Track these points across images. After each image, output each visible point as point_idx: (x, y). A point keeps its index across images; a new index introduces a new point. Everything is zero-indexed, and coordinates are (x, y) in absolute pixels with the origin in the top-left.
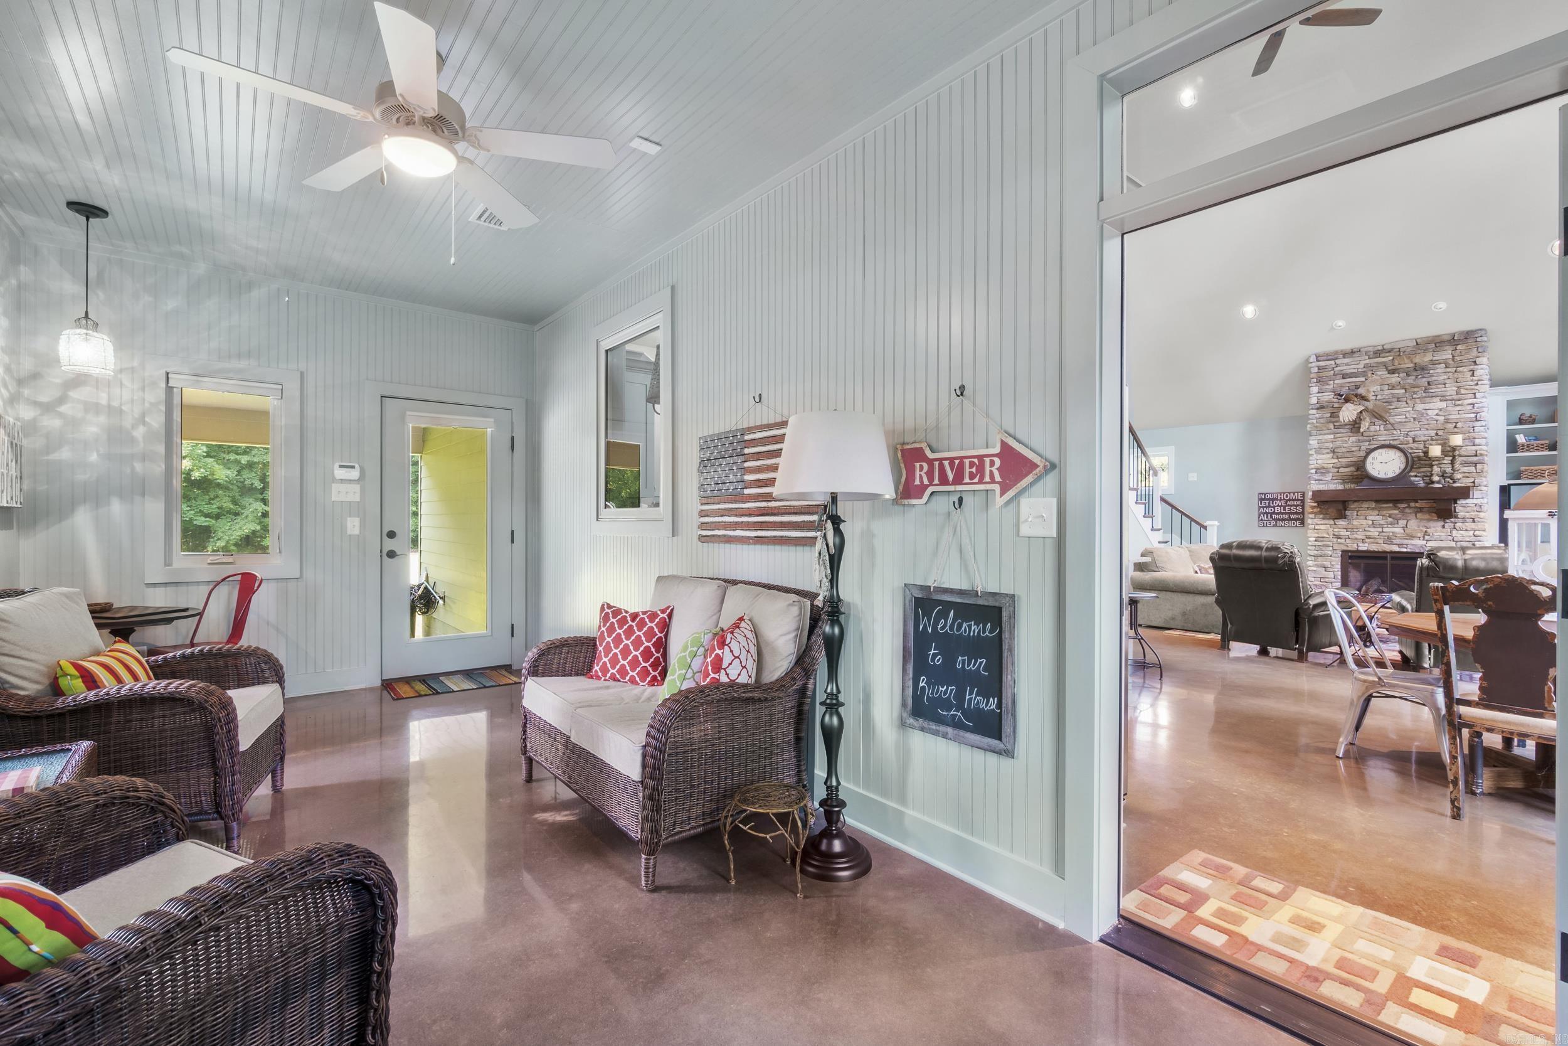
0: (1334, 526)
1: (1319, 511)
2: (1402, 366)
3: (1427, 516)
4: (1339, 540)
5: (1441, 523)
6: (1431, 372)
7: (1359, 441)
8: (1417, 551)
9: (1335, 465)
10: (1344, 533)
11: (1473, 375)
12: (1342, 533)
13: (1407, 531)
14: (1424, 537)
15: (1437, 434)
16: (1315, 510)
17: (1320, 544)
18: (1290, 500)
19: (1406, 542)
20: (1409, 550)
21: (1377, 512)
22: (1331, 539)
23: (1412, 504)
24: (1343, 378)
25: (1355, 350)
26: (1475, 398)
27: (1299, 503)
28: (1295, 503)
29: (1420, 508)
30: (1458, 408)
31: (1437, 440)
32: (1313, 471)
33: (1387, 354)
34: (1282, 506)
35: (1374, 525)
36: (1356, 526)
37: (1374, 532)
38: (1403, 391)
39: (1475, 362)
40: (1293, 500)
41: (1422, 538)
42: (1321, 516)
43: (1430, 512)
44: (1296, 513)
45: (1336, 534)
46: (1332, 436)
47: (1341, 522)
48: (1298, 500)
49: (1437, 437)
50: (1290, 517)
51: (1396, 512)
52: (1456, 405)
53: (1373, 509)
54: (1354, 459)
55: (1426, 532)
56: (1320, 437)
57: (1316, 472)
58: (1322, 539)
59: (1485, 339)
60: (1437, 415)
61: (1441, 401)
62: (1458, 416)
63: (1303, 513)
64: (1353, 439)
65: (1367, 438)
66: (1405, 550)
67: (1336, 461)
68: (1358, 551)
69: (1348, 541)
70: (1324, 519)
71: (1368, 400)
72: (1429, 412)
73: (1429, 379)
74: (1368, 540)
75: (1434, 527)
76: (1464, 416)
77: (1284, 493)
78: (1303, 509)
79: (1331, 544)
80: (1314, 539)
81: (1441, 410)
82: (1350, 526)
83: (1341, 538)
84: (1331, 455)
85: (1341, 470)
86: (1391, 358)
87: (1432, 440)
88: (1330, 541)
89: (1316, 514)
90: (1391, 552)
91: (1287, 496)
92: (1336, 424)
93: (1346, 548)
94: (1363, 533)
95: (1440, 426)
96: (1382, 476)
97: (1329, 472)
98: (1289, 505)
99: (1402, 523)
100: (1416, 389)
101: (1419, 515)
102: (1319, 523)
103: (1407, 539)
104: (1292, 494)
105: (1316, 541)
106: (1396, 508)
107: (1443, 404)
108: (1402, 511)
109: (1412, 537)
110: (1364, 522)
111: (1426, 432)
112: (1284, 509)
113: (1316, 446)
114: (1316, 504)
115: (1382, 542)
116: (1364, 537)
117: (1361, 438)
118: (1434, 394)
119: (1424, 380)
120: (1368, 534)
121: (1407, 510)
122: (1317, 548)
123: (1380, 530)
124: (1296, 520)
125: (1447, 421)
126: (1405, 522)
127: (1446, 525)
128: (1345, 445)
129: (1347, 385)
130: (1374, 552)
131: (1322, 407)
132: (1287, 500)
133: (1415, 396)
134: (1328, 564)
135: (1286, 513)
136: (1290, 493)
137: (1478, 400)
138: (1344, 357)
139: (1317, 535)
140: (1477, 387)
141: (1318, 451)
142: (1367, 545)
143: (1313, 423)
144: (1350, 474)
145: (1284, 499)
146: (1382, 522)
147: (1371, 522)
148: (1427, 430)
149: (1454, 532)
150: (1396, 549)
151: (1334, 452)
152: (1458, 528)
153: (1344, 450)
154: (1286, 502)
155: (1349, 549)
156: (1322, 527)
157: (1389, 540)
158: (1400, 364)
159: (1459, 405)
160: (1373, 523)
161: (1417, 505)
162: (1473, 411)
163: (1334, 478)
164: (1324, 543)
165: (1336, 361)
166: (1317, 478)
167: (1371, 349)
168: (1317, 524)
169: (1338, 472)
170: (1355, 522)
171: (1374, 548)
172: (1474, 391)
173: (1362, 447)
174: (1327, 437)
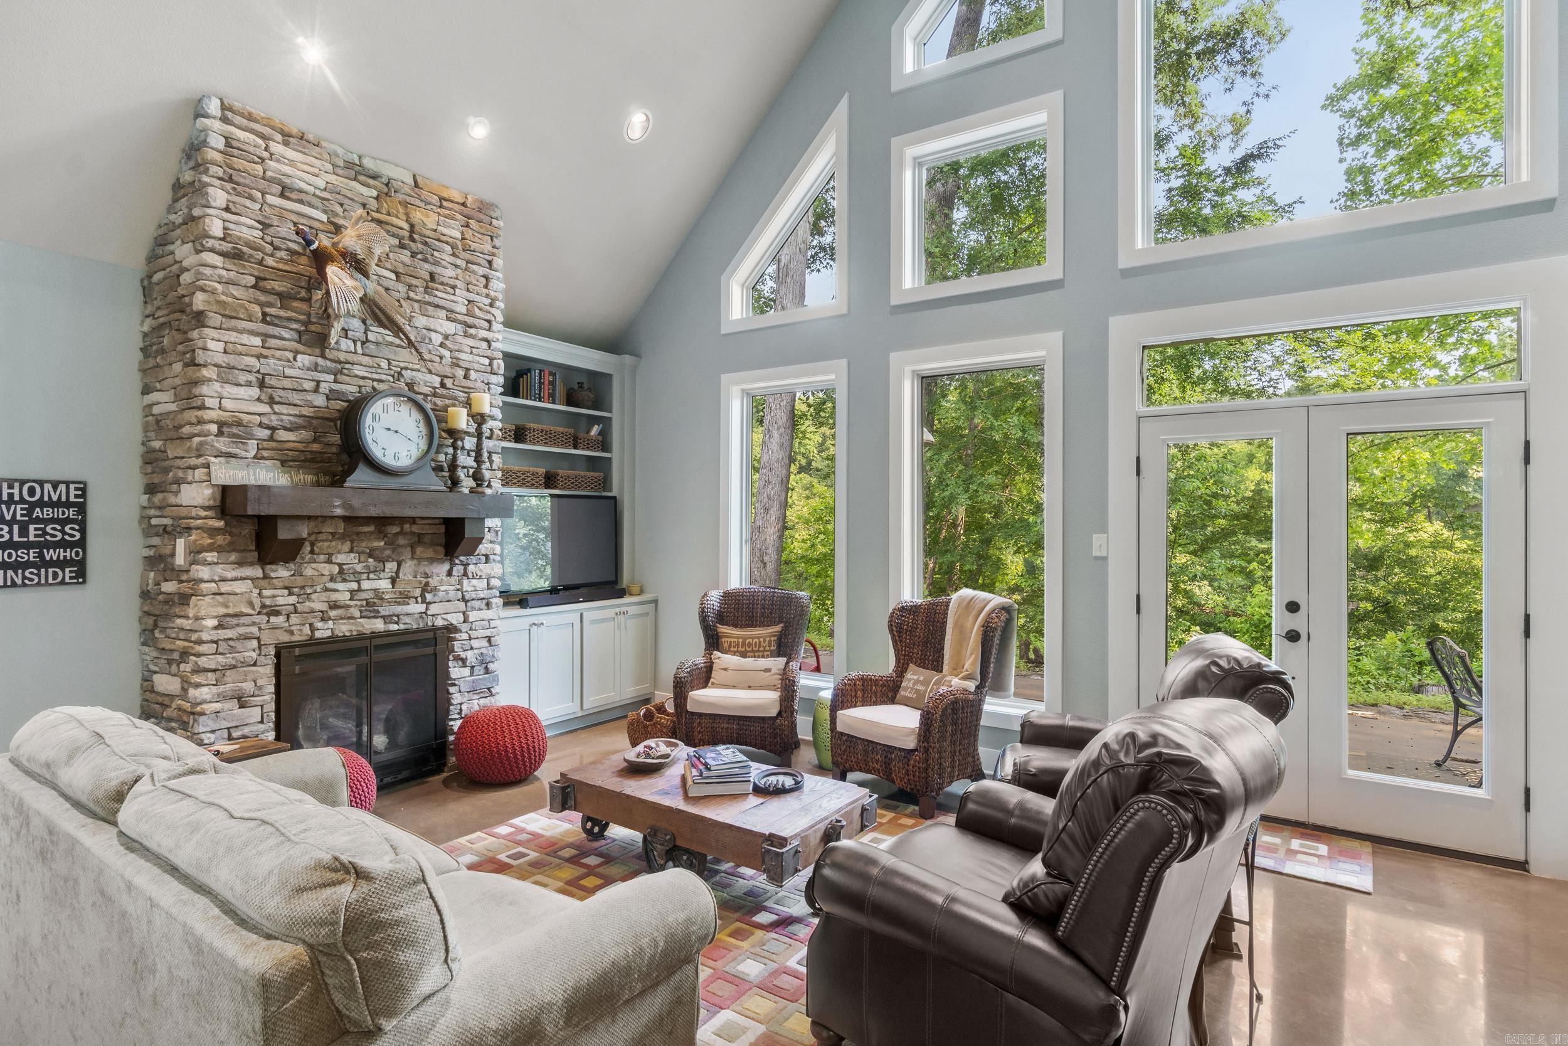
0: (263, 583)
1: (231, 544)
2: (395, 221)
3: (429, 553)
4: (273, 619)
5: (447, 566)
6: (436, 253)
7: (316, 368)
8: (415, 627)
9: (265, 420)
10: (284, 600)
11: (486, 287)
12: (281, 601)
13: (400, 587)
14: (423, 596)
15: (443, 385)
16: (220, 540)
17: (229, 633)
18: (41, 504)
19: (399, 609)
20: (402, 627)
21: (347, 546)
22: (257, 619)
23: (407, 527)
24: (282, 195)
25: (311, 137)
26: (489, 330)
27: (71, 513)
28: (59, 513)
29: (420, 535)
30: (471, 342)
31: (443, 397)
32: (214, 428)
33: (371, 182)
34: (14, 519)
35: (343, 574)
36: (311, 578)
37: (342, 591)
38: (393, 276)
39: (490, 262)
40: (52, 504)
41: (419, 599)
42: (233, 557)
43: (433, 544)
44: (63, 544)
45: (268, 602)
46: (257, 341)
47: (281, 572)
48: (68, 504)
49: (445, 392)
50: (41, 555)
51: (382, 544)
52: (466, 335)
53: (343, 537)
54: (305, 411)
55: (427, 584)
56: (232, 336)
57: (220, 433)
58: (234, 621)
59: (501, 223)
60: (442, 345)
61: (448, 319)
62: (470, 357)
63: (82, 543)
64: (304, 360)
65: (333, 365)
66: (395, 627)
67: (266, 409)
68: (312, 642)
69: (294, 619)
70: (240, 564)
71: (366, 275)
72: (433, 335)
73: (433, 268)
74: (333, 613)
75: (438, 575)
76: (478, 358)
77: (22, 483)
78: (83, 531)
79: (254, 630)
80: (215, 622)
81: (446, 337)
82: (299, 581)
83: (277, 613)
84: (255, 392)
85: (282, 435)
86: (375, 193)
87: (435, 395)
88: (254, 624)
89: (219, 549)
90: (374, 635)
91: (32, 491)
92: (268, 310)
93: (285, 638)
94: (324, 596)
95: (448, 371)
96: (388, 460)
97: (251, 437)
98: (38, 520)
99: (391, 566)
100: (414, 282)
101: (419, 550)
102: (229, 575)
103: (399, 604)
104: (48, 487)
105: (220, 626)
106: (381, 533)
107: (450, 328)
108: (391, 543)
109: (405, 598)
110: (326, 569)
111: (429, 377)
112: (24, 532)
113: (221, 359)
114: (221, 524)
115: (358, 614)
116: (324, 607)
117: (320, 361)
118: (442, 303)
119: (427, 266)
120: (334, 596)
121: (401, 541)
122: (223, 647)
123: (354, 586)
124: (62, 564)
125: (455, 365)
126: (395, 564)
127: (455, 569)
128: (288, 372)
129: (294, 218)
130: (344, 639)
131: (235, 256)
132: (32, 506)
133: (412, 295)
134: (248, 686)
135: (28, 546)
136: (41, 483)
137: (497, 336)
138: (286, 144)
139: (222, 611)
140: (493, 311)
141: (227, 373)
142: (330, 624)
143: (213, 292)
144: (300, 446)
145: (22, 500)
146: (359, 568)
147: (336, 569)
148: (430, 372)
149: (465, 582)
150: (379, 625)
151: (262, 385)
152: (470, 576)
153: (287, 383)
154: (30, 511)
155: (296, 638)
156: (240, 587)
157: (370, 608)
158: (389, 214)
159: (471, 336)
160: (341, 571)
161: (415, 529)
162: (489, 353)
163: (265, 454)
164: (242, 630)
165: (271, 144)
166: (224, 449)
167: (340, 151)
168: (224, 580)
169: (271, 438)
170: (309, 571)
171: (344, 629)
172: (489, 317)
173: (323, 385)
174: (245, 339)
